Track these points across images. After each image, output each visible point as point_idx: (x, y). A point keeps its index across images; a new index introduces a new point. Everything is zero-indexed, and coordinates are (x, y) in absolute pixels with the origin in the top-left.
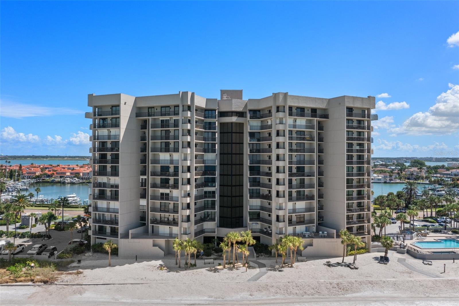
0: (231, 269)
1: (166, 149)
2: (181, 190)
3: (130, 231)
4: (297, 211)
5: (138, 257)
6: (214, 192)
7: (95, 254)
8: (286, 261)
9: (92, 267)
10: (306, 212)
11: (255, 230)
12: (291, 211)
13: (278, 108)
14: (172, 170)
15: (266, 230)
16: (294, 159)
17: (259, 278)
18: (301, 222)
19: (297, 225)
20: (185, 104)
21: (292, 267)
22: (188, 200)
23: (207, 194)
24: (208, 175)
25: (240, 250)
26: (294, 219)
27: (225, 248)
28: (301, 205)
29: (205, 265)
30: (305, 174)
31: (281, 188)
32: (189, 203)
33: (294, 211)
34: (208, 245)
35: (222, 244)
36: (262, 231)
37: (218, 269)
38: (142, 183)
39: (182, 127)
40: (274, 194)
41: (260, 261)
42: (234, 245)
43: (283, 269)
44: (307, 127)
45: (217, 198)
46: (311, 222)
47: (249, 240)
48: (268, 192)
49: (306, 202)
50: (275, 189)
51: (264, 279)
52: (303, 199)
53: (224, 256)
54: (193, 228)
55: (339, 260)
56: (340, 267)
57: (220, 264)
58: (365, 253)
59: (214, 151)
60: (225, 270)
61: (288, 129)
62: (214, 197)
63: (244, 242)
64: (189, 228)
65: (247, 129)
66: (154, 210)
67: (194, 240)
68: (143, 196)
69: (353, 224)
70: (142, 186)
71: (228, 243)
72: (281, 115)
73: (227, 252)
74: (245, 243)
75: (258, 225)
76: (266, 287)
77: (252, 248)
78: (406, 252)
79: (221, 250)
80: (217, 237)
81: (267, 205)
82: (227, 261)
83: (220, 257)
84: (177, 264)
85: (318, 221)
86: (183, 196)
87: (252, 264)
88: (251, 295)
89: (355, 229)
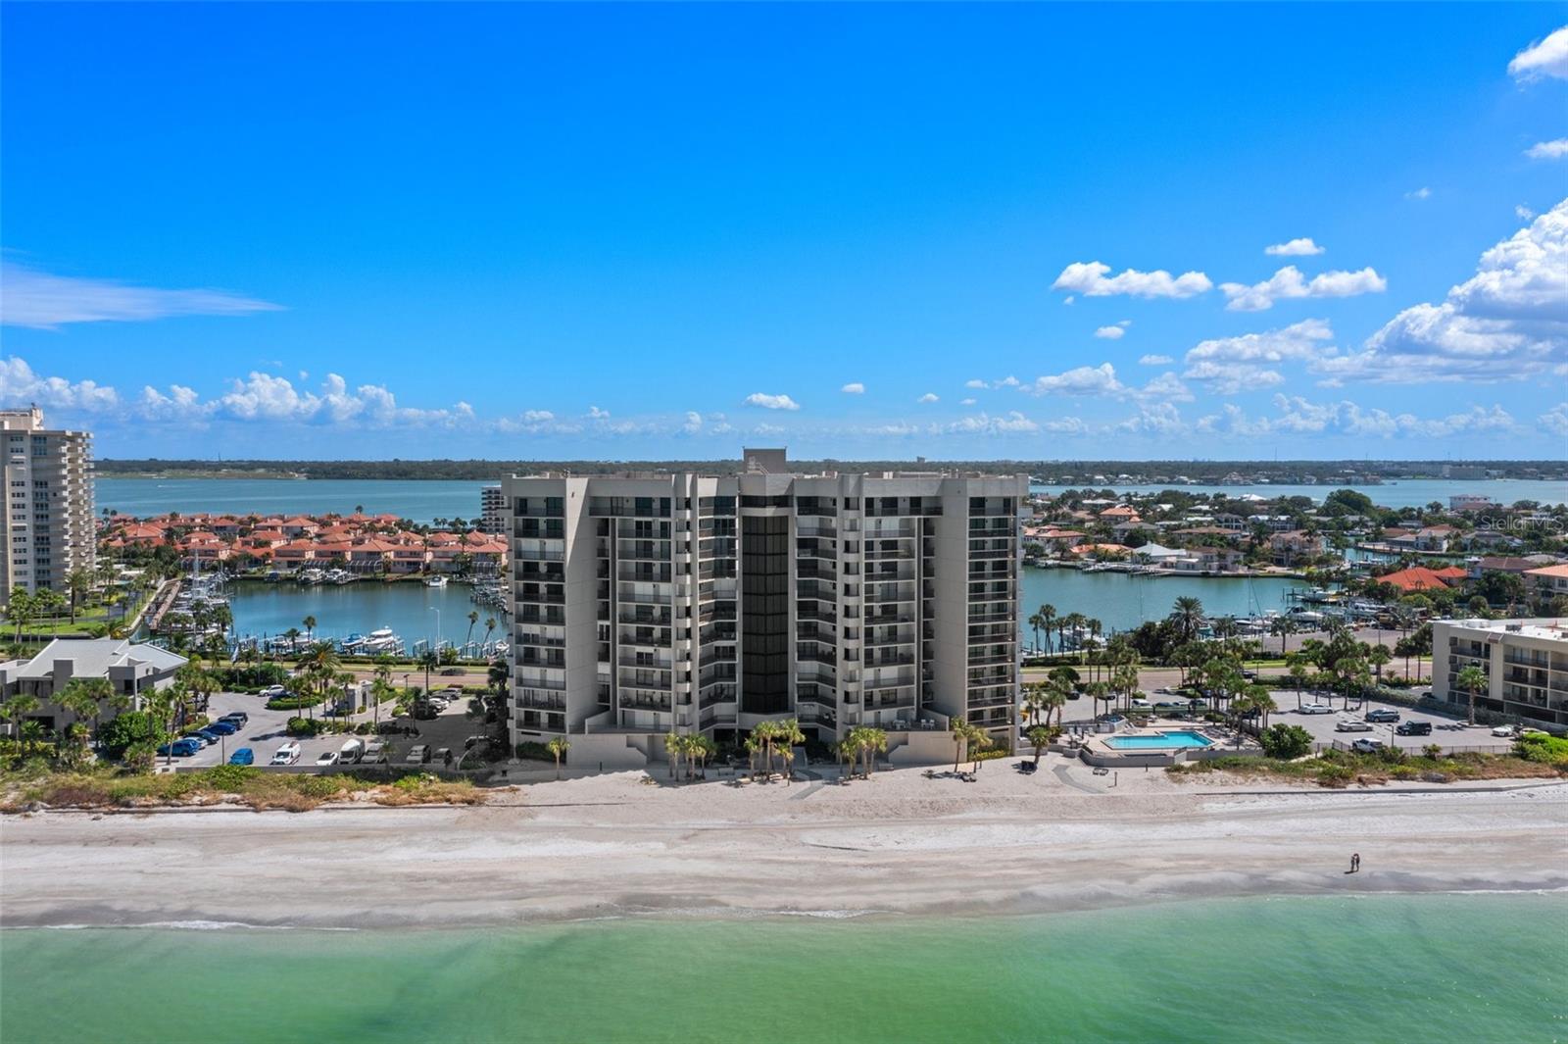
0: (763, 782)
1: (645, 574)
2: (676, 649)
3: (587, 720)
4: (882, 683)
5: (602, 766)
6: (732, 649)
7: (524, 762)
8: (857, 770)
9: (532, 782)
10: (899, 684)
11: (810, 717)
12: (872, 684)
13: (847, 500)
14: (657, 612)
15: (827, 717)
16: (878, 592)
17: (809, 794)
18: (887, 702)
19: (881, 708)
20: (679, 496)
21: (866, 778)
22: (688, 666)
23: (719, 653)
24: (722, 617)
25: (778, 752)
26: (877, 697)
27: (754, 749)
28: (890, 672)
29: (719, 777)
30: (899, 618)
31: (852, 644)
32: (690, 672)
33: (877, 683)
34: (724, 745)
35: (747, 742)
36: (820, 719)
37: (741, 783)
38: (601, 633)
39: (676, 537)
40: (840, 654)
41: (815, 771)
42: (769, 744)
43: (850, 782)
44: (902, 534)
45: (738, 660)
46: (908, 702)
47: (794, 734)
48: (831, 650)
49: (899, 669)
50: (841, 644)
51: (816, 796)
52: (894, 662)
53: (752, 762)
54: (696, 714)
55: (950, 768)
56: (947, 778)
57: (744, 776)
58: (1006, 756)
59: (733, 575)
60: (753, 783)
61: (864, 540)
62: (733, 657)
63: (785, 737)
64: (689, 714)
65: (794, 535)
66: (625, 683)
67: (700, 735)
68: (604, 656)
69: (986, 705)
70: (601, 639)
71: (759, 740)
72: (851, 514)
73: (757, 754)
74: (788, 739)
75: (813, 709)
76: (818, 808)
77: (802, 749)
78: (1077, 754)
79: (746, 753)
80: (739, 730)
81: (830, 673)
82: (757, 771)
83: (745, 765)
84: (671, 775)
85: (924, 700)
86: (678, 658)
87: (798, 775)
88: (793, 818)
89: (987, 717)
